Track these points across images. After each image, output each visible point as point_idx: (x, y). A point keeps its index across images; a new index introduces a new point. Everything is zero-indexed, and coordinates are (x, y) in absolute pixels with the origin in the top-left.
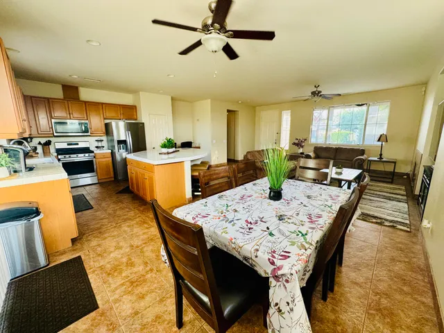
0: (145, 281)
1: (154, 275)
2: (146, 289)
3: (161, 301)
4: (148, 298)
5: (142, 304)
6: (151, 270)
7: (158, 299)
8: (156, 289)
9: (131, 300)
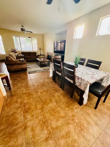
0: (80, 122)
1: (76, 118)
2: (84, 121)
3: (88, 114)
4: (89, 120)
5: (92, 122)
6: (73, 120)
7: (88, 116)
8: (84, 117)
9: (92, 128)
